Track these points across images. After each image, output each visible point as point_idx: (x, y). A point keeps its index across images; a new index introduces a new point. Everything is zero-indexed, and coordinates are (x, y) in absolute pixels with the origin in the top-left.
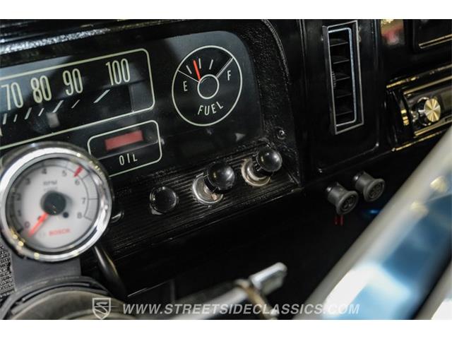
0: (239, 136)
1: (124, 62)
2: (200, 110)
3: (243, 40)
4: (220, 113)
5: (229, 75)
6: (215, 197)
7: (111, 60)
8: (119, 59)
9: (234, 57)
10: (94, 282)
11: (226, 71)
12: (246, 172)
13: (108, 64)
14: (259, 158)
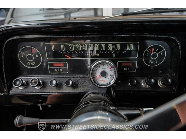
0: (160, 72)
1: (132, 45)
2: (150, 62)
3: (169, 45)
4: (156, 64)
5: (162, 54)
6: (147, 86)
7: (129, 43)
8: (131, 43)
9: (164, 49)
10: (108, 96)
11: (161, 53)
12: (159, 82)
13: (128, 44)
14: (164, 79)
